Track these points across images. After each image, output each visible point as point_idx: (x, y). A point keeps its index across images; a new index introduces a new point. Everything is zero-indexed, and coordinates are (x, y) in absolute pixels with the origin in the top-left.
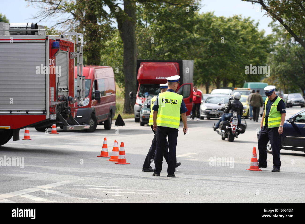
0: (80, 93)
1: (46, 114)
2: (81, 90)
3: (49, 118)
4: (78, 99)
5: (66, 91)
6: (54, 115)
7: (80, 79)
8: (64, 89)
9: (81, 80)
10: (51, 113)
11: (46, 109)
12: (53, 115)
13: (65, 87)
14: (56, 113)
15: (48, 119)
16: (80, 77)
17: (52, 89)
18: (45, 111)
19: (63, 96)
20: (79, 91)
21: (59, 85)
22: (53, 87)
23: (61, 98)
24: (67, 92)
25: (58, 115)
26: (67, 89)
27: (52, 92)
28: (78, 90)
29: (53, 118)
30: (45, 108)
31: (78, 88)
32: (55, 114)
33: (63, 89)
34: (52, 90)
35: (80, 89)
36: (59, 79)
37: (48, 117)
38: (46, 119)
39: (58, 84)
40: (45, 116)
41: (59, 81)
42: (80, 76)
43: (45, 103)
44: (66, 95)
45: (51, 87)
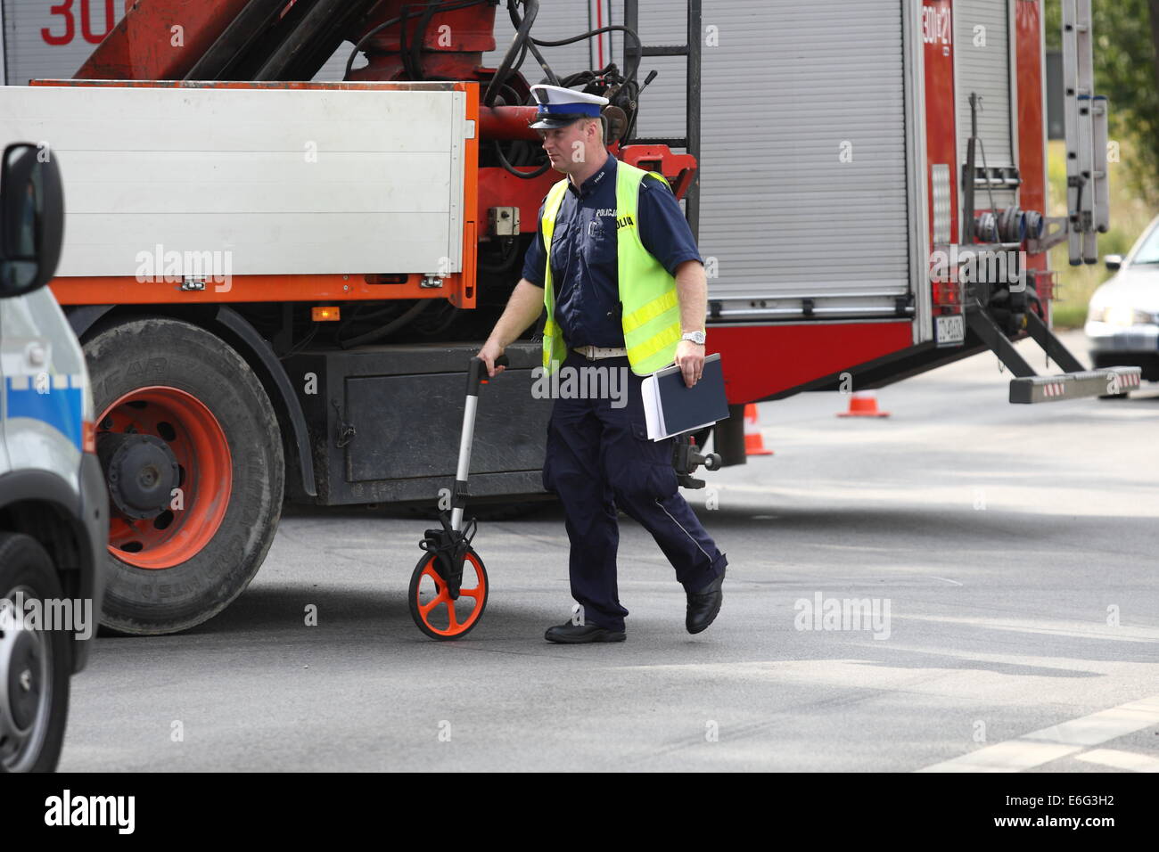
0: (1086, 190)
1: (912, 315)
2: (1086, 175)
3: (929, 336)
4: (1071, 226)
5: (1009, 181)
6: (953, 319)
7: (1084, 111)
8: (997, 173)
9: (1086, 120)
10: (941, 310)
11: (914, 289)
12: (947, 320)
13: (1003, 163)
14: (962, 310)
15: (926, 343)
16: (1084, 104)
17: (941, 174)
18: (905, 301)
19: (999, 214)
20: (1075, 178)
21: (978, 149)
22: (946, 166)
23: (989, 221)
24: (1013, 187)
25: (970, 316)
26: (1013, 174)
27: (942, 192)
28: (1074, 173)
29: (948, 339)
30: (905, 282)
31: (1073, 162)
32: (959, 314)
33: (990, 174)
34: (941, 184)
35: (1083, 169)
36: (979, 120)
37: (922, 331)
38: (916, 341)
39: (971, 145)
40: (909, 329)
41: (979, 128)
42: (1083, 97)
43: (905, 252)
44: (1009, 204)
45: (935, 166)
